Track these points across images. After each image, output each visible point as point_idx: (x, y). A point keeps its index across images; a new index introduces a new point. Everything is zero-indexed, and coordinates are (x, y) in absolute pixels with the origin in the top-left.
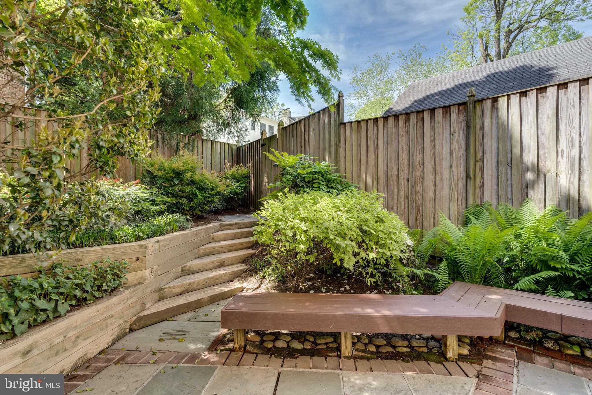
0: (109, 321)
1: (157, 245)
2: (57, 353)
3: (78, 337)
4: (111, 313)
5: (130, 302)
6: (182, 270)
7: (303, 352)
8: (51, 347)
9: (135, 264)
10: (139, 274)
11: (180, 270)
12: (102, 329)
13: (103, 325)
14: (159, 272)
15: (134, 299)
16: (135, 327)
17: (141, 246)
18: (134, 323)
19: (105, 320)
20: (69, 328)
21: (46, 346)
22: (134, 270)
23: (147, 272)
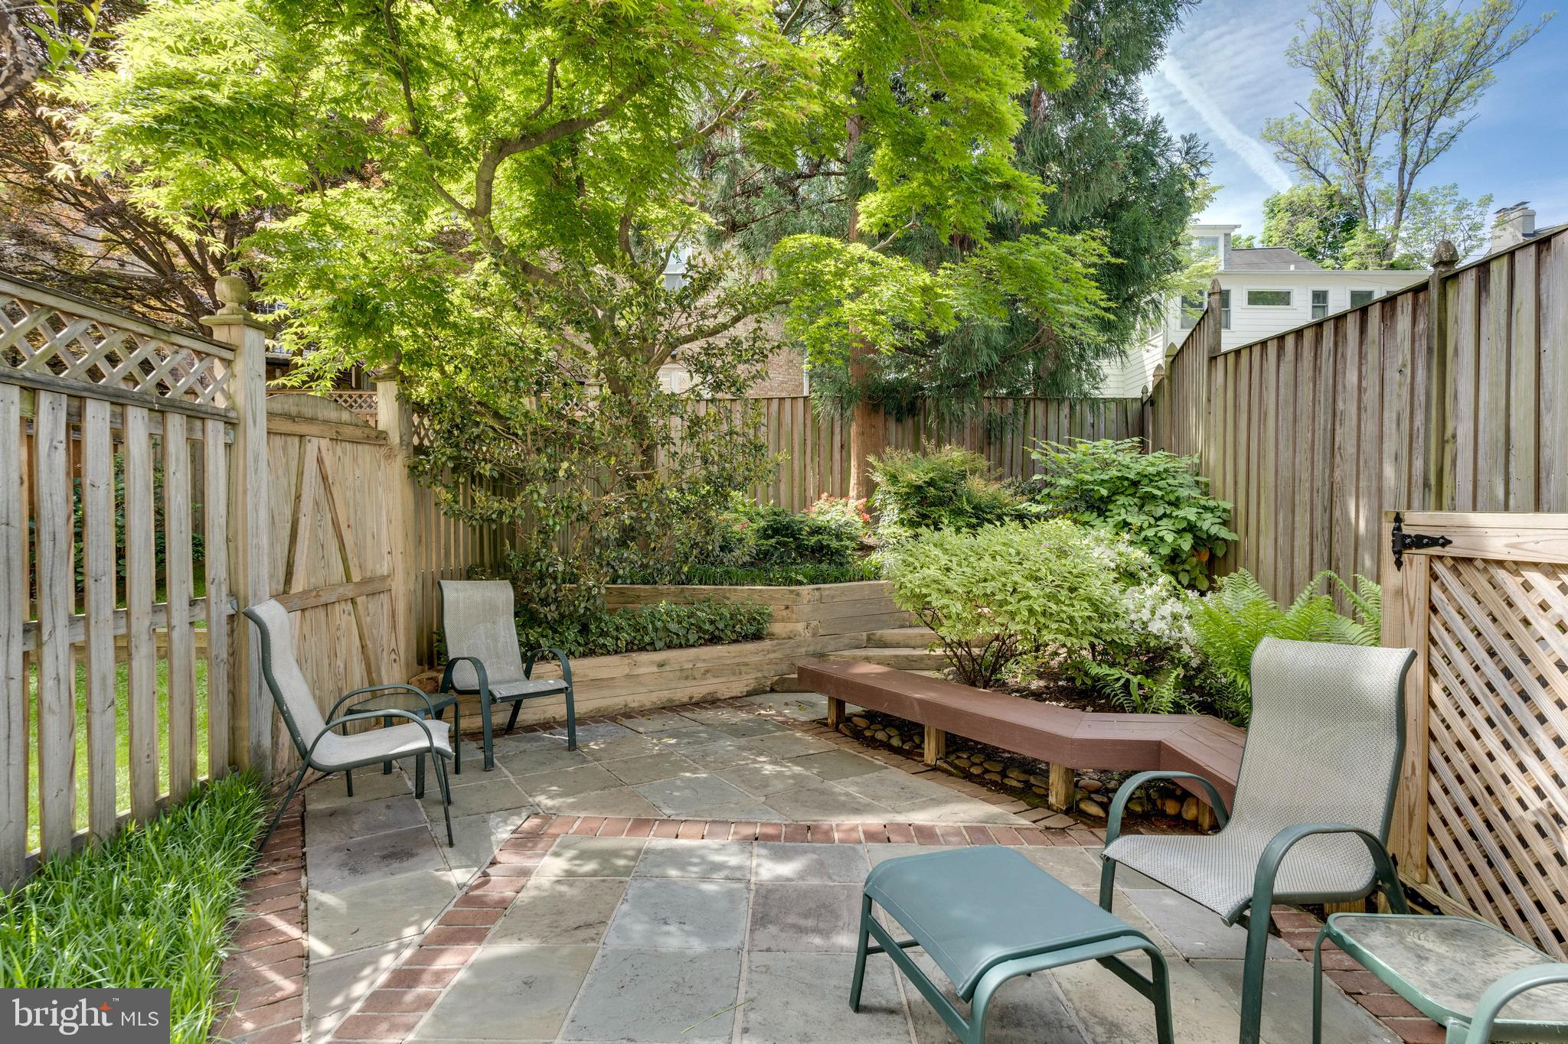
0: (743, 668)
1: (817, 593)
2: (687, 678)
3: (707, 671)
4: (746, 660)
5: (772, 656)
6: (869, 639)
7: (897, 751)
8: (682, 670)
9: (784, 613)
10: (790, 626)
11: (865, 638)
12: (734, 674)
13: (737, 670)
14: (821, 632)
15: (778, 655)
16: (776, 687)
17: (791, 592)
18: (776, 683)
19: (738, 665)
20: (697, 659)
21: (677, 667)
22: (783, 621)
23: (800, 627)
